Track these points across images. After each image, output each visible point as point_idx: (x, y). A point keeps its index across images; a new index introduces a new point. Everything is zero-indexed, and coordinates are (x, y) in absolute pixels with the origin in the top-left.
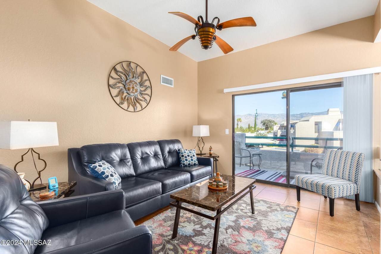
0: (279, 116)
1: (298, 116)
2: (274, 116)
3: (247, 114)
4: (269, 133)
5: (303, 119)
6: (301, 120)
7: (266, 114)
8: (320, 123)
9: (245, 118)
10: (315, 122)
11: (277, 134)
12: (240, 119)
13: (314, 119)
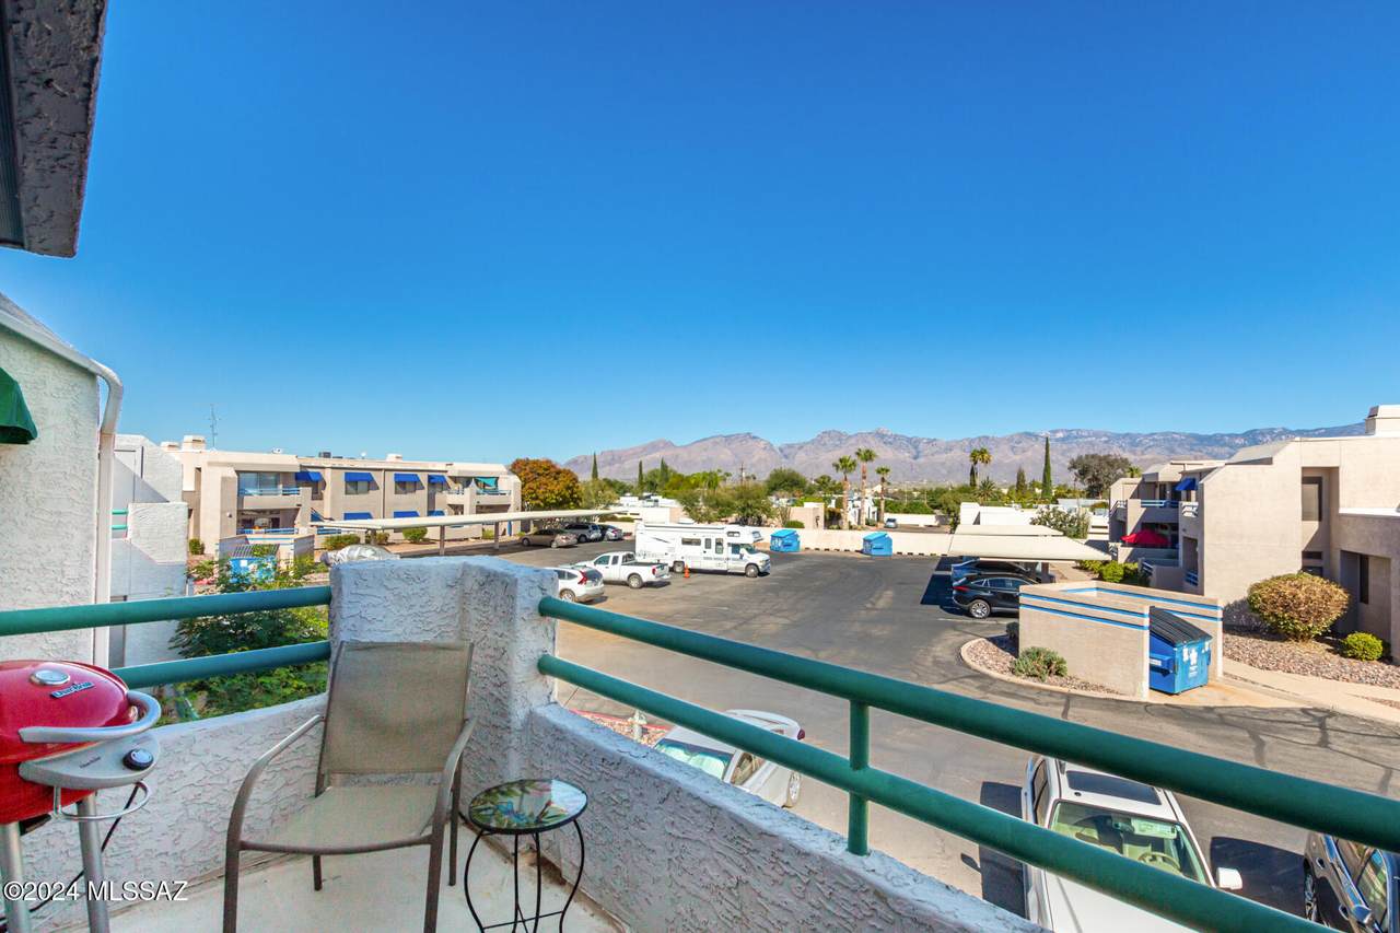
0: (1154, 440)
1: (1237, 441)
2: (1133, 441)
3: (1020, 435)
4: (1097, 510)
5: (1242, 455)
6: (1234, 460)
7: (1097, 435)
8: (1332, 472)
9: (1013, 448)
10: (1304, 469)
11: (1126, 518)
12: (983, 452)
13: (1296, 457)
